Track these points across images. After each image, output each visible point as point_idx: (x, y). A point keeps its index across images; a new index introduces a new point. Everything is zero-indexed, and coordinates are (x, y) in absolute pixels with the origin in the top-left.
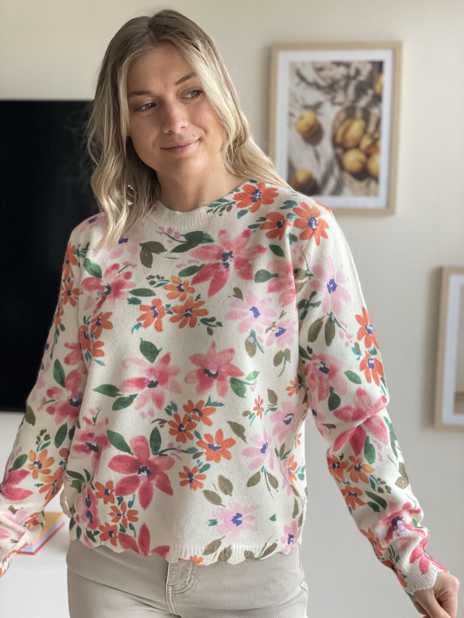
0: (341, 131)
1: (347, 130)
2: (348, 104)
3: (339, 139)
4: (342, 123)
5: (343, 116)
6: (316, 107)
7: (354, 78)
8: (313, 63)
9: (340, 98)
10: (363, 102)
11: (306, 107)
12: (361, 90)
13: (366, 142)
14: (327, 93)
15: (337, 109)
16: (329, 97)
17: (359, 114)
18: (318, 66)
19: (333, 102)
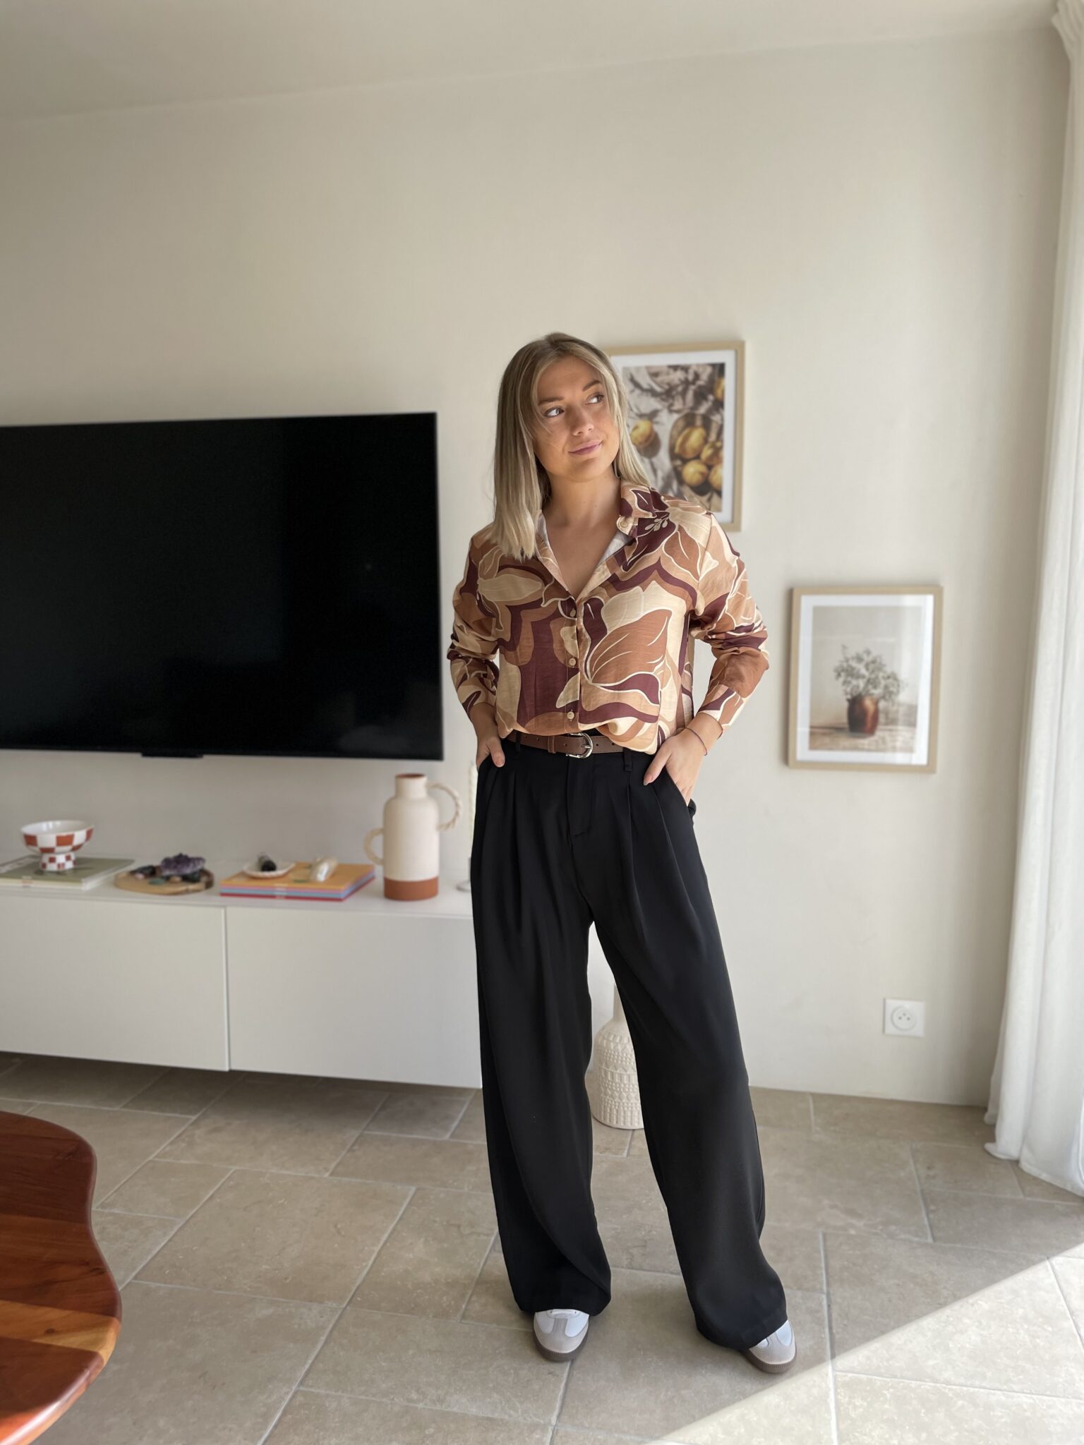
0: (679, 440)
1: (686, 439)
2: (686, 412)
3: (677, 450)
4: (680, 433)
5: (681, 424)
6: (652, 416)
7: (693, 383)
8: (648, 368)
9: (678, 405)
10: (703, 409)
11: (641, 416)
12: (700, 396)
13: (707, 452)
14: (663, 400)
15: (675, 416)
16: (666, 404)
17: (699, 422)
18: (653, 371)
19: (671, 411)
